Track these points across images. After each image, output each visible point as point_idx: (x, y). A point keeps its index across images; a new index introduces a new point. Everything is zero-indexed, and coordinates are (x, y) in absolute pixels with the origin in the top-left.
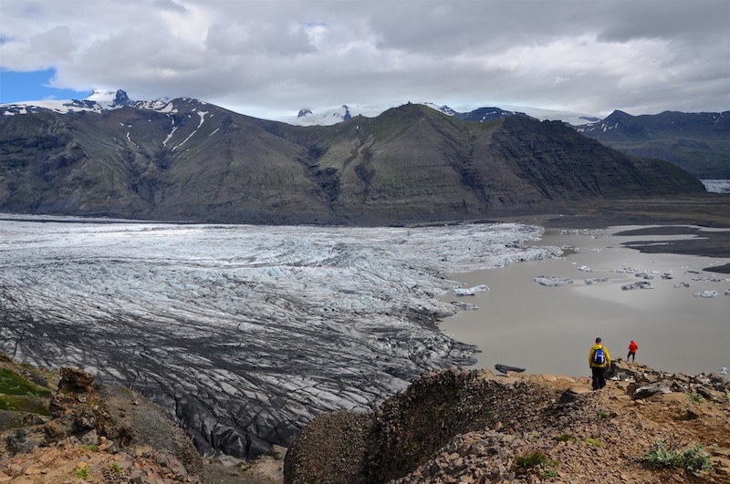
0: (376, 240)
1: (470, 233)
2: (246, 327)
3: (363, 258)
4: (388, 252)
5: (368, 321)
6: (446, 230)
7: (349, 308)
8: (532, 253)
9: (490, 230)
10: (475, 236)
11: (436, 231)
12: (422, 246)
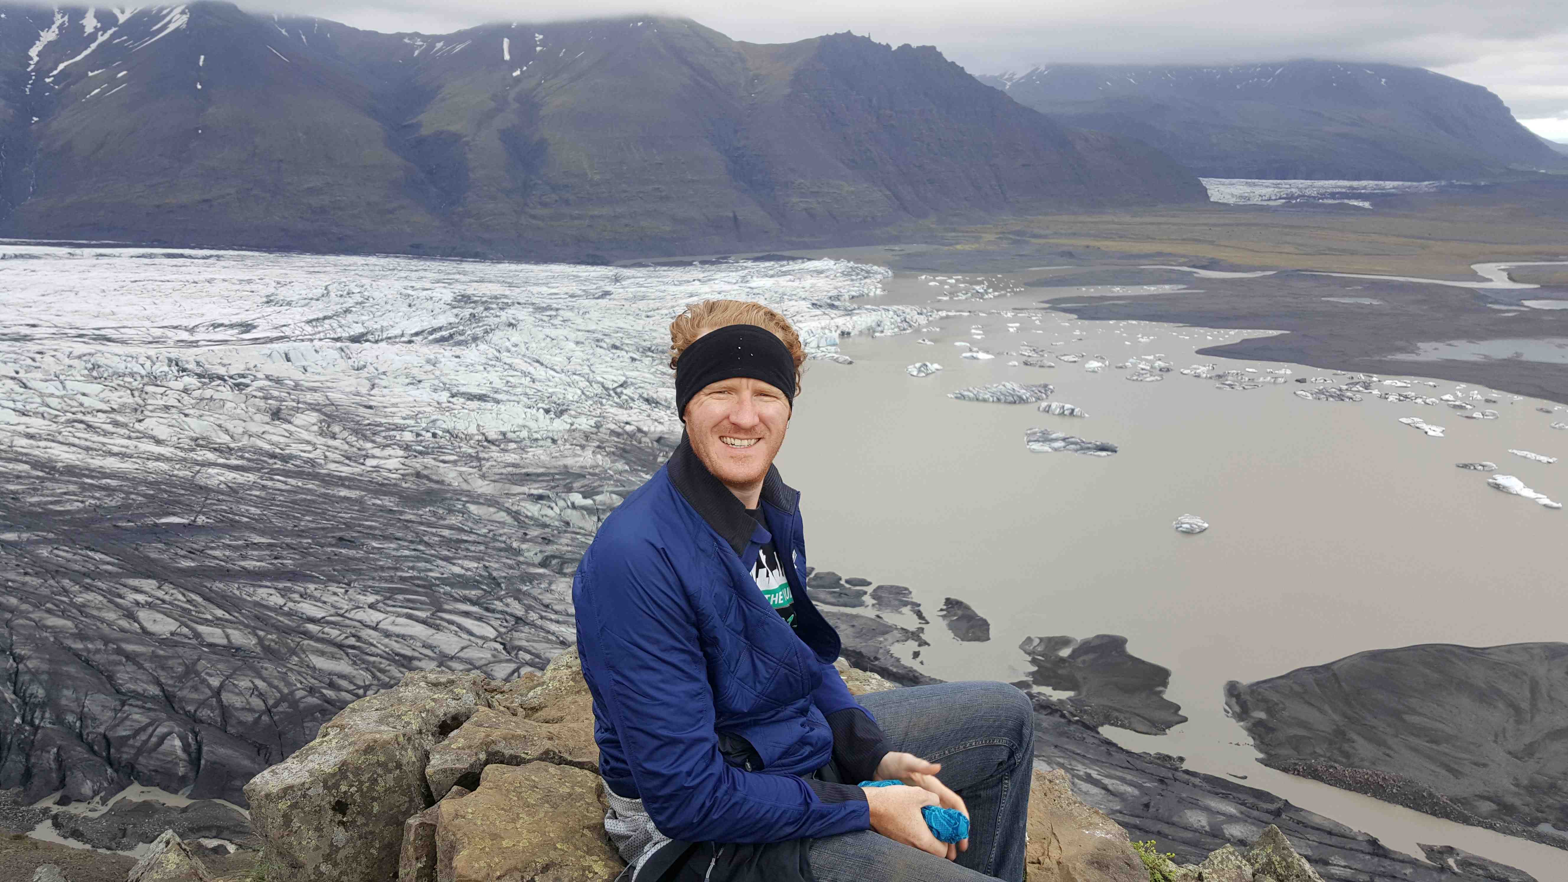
0: (544, 290)
1: (744, 279)
2: (216, 477)
3: (511, 325)
4: (568, 314)
5: (511, 458)
6: (695, 272)
7: (473, 430)
8: (863, 320)
9: (785, 274)
10: (753, 285)
11: (676, 273)
12: (642, 305)
